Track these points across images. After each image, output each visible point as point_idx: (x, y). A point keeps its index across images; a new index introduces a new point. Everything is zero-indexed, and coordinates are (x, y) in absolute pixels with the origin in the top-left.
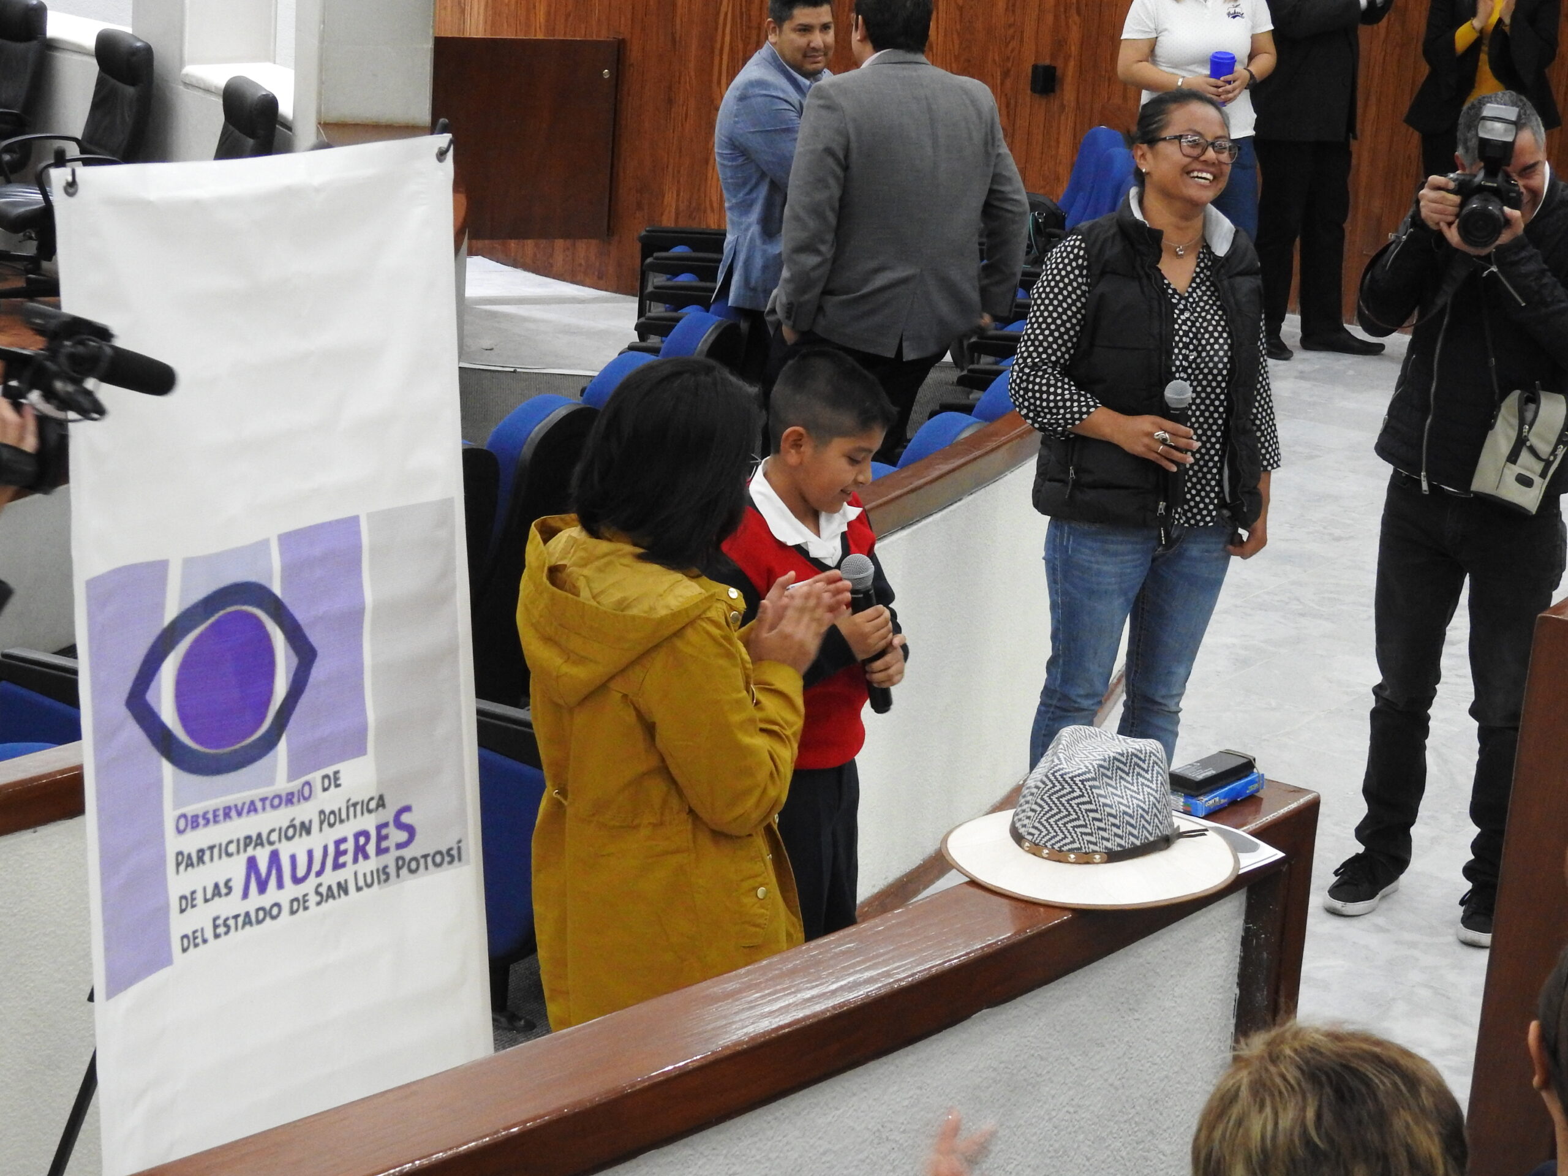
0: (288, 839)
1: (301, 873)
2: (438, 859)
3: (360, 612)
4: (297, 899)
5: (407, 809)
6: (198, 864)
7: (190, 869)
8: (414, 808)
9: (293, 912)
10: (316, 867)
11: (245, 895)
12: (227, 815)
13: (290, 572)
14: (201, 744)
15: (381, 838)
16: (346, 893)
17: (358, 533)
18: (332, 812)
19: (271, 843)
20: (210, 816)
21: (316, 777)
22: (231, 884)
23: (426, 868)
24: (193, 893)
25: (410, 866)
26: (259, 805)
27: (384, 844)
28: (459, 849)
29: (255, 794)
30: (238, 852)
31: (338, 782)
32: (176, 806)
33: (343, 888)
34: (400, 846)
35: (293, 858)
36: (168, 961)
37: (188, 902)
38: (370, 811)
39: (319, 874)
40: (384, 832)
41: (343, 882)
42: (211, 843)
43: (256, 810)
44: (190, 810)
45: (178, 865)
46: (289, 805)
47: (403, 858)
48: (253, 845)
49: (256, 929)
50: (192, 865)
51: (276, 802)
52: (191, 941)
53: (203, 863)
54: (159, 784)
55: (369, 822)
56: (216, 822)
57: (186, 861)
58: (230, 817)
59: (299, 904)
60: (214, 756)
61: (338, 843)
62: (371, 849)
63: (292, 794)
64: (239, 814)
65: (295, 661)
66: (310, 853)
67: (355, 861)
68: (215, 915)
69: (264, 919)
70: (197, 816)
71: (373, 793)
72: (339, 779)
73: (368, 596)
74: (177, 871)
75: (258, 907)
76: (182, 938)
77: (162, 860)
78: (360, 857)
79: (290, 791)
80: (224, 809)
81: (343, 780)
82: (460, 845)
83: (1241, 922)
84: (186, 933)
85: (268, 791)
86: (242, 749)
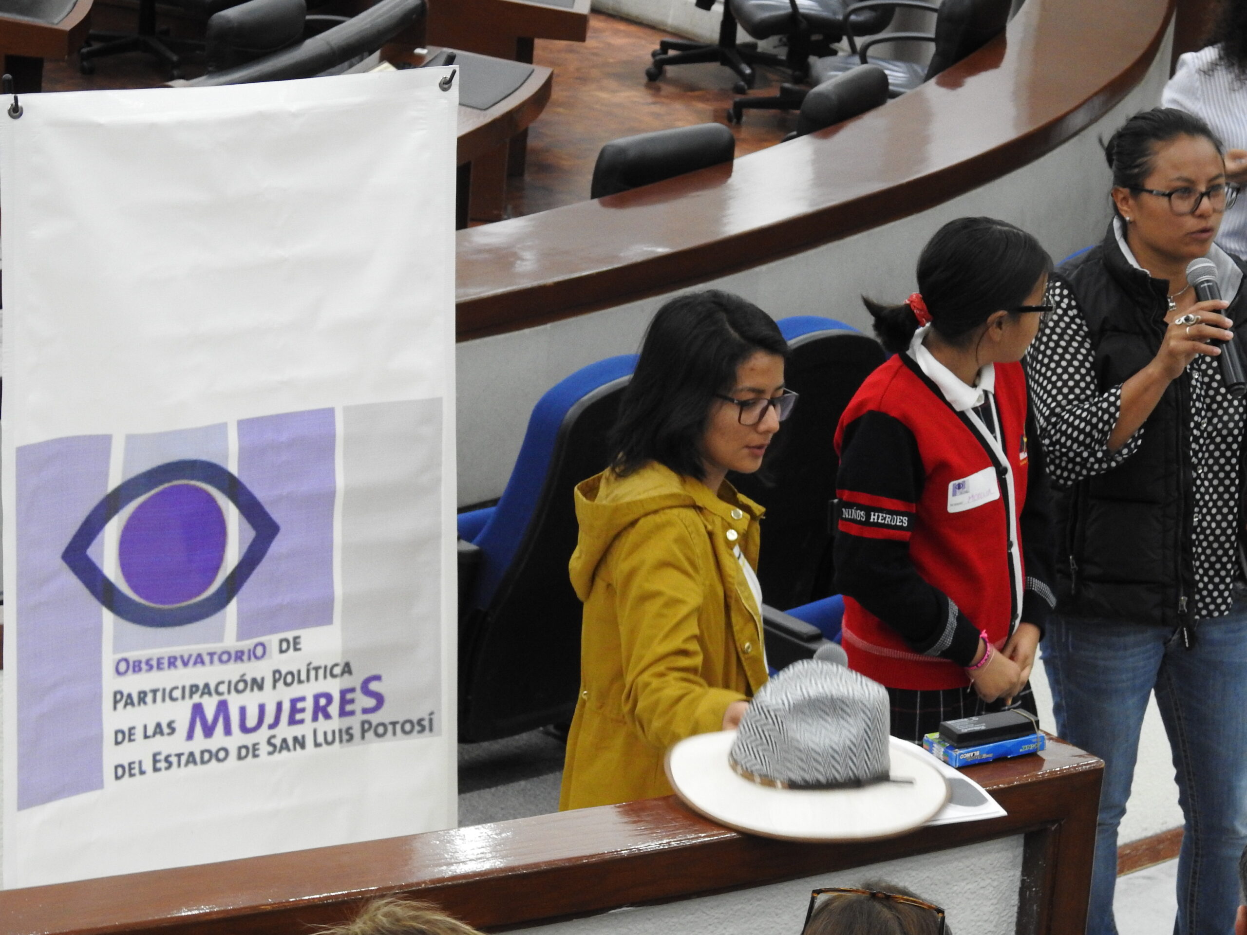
0: (237, 691)
1: (251, 722)
2: (408, 727)
3: (331, 495)
4: (246, 747)
5: (377, 678)
6: (139, 704)
7: (129, 707)
8: (383, 678)
9: (240, 758)
10: (269, 719)
11: (190, 736)
12: (172, 662)
13: (245, 455)
14: (146, 598)
15: (344, 702)
16: (303, 746)
17: (332, 424)
18: (291, 673)
19: (218, 693)
20: (154, 663)
21: (273, 640)
23: (394, 733)
24: (131, 729)
25: (381, 731)
26: (207, 659)
27: (349, 708)
28: (431, 720)
29: (204, 648)
30: (183, 697)
31: (298, 647)
32: (116, 650)
33: (300, 742)
34: (365, 711)
35: (243, 711)
36: (97, 784)
37: (124, 736)
38: (333, 676)
39: (271, 727)
40: (349, 696)
41: (300, 738)
42: (154, 687)
43: (203, 663)
44: (133, 655)
45: (116, 702)
46: (239, 661)
47: (370, 723)
48: (199, 693)
49: (200, 768)
50: (132, 704)
51: (225, 657)
52: (124, 771)
53: (145, 703)
54: (98, 629)
55: (334, 687)
56: (159, 667)
57: (123, 699)
58: (175, 667)
59: (248, 752)
60: (160, 610)
61: (294, 702)
62: (334, 709)
63: (242, 652)
64: (185, 664)
65: (251, 534)
66: (262, 709)
67: (315, 718)
68: (156, 750)
69: (209, 760)
70: (140, 662)
71: (338, 661)
72: (299, 643)
73: (340, 481)
74: (115, 708)
75: (203, 748)
76: (116, 767)
77: (97, 697)
78: (320, 716)
79: (239, 649)
80: (169, 658)
81: (303, 645)
82: (432, 716)
83: (1017, 873)
84: (121, 762)
85: (217, 647)
86: (189, 606)
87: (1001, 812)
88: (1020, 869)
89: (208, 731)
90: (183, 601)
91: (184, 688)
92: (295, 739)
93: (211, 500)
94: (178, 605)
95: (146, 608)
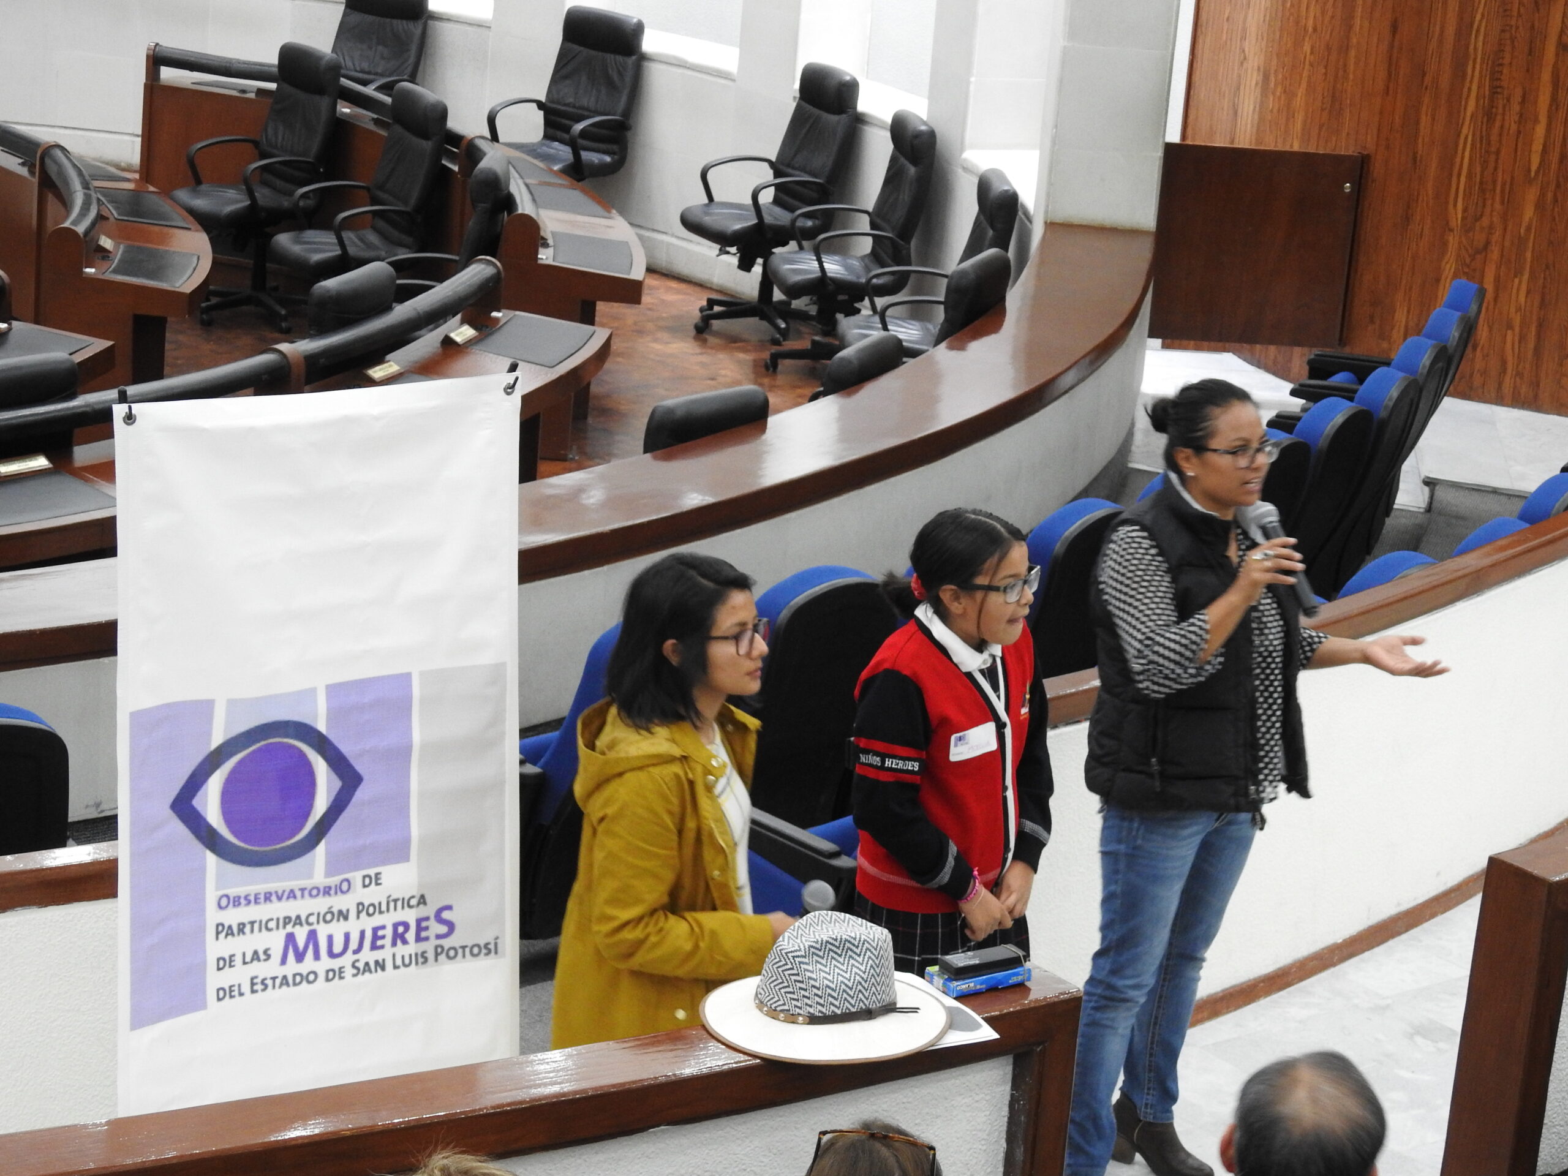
0: (325, 922)
1: (338, 948)
2: (476, 950)
3: (408, 749)
4: (333, 970)
5: (449, 908)
6: (239, 934)
7: (230, 937)
8: (454, 908)
9: (327, 980)
10: (353, 944)
11: (284, 961)
12: (268, 897)
13: (334, 715)
14: (245, 841)
15: (420, 929)
16: (383, 968)
17: (409, 686)
18: (373, 905)
19: (308, 923)
20: (252, 898)
21: (357, 877)
22: (269, 952)
23: (464, 956)
24: (232, 956)
25: (452, 954)
26: (298, 894)
27: (424, 934)
28: (496, 944)
29: (295, 884)
30: (278, 927)
31: (379, 882)
32: (217, 889)
33: (381, 965)
34: (438, 937)
35: (330, 938)
36: (203, 1006)
37: (225, 963)
38: (410, 906)
39: (356, 952)
40: (424, 924)
41: (381, 961)
42: (252, 919)
43: (295, 897)
44: (233, 892)
45: (218, 933)
46: (327, 896)
47: (442, 947)
48: (292, 924)
49: (292, 989)
50: (233, 934)
51: (315, 892)
52: (225, 993)
53: (244, 933)
54: (203, 869)
55: (410, 916)
56: (256, 902)
57: (224, 930)
58: (270, 901)
59: (333, 975)
60: (255, 852)
61: (375, 930)
62: (411, 936)
63: (330, 888)
64: (279, 898)
65: (338, 784)
66: (347, 937)
67: (394, 944)
68: (254, 975)
69: (300, 983)
70: (239, 897)
71: (414, 893)
72: (380, 879)
73: (417, 737)
74: (217, 938)
75: (295, 972)
76: (218, 990)
77: (202, 929)
78: (399, 942)
79: (327, 885)
80: (265, 894)
81: (383, 879)
82: (498, 941)
83: (1007, 1088)
84: (222, 986)
85: (307, 883)
86: (282, 848)
87: (996, 1036)
88: (1010, 1084)
89: (300, 957)
90: (278, 843)
91: (278, 919)
92: (377, 962)
93: (302, 756)
94: (274, 847)
95: (246, 850)
